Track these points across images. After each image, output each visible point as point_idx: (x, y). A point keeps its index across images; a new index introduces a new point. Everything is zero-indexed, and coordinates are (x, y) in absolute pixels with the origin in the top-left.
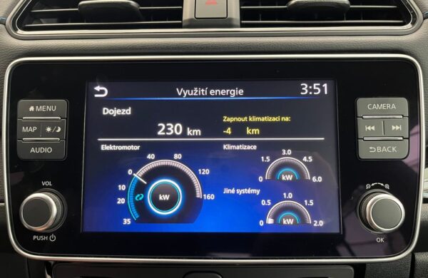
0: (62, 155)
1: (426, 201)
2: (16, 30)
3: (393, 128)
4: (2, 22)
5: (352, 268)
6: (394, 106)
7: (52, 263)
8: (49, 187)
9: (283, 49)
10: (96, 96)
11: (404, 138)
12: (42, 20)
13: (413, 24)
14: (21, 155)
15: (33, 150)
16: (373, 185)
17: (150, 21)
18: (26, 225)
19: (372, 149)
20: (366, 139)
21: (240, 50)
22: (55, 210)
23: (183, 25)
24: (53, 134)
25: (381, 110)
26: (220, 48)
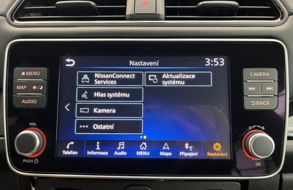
0: (44, 105)
1: (290, 138)
2: (13, 20)
3: (267, 89)
4: (4, 15)
5: (239, 184)
6: (268, 74)
7: (36, 178)
8: (34, 126)
9: (194, 35)
10: (67, 65)
11: (274, 96)
12: (30, 14)
13: (282, 19)
14: (16, 104)
15: (23, 101)
16: (253, 127)
17: (104, 15)
18: (19, 152)
19: (252, 103)
20: (249, 96)
21: (164, 35)
22: (38, 142)
23: (126, 18)
24: (38, 91)
25: (259, 76)
26: (151, 34)
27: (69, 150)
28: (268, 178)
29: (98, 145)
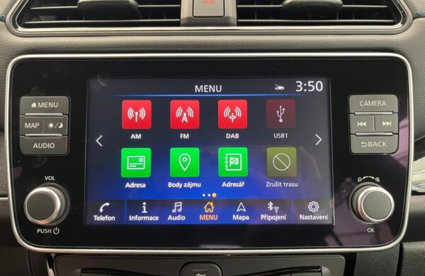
0: (64, 150)
1: (414, 193)
2: (16, 27)
3: (384, 124)
4: (2, 19)
5: (343, 258)
6: (384, 103)
7: (53, 255)
8: (52, 181)
9: (279, 48)
11: (393, 134)
12: (40, 17)
13: (403, 23)
14: (25, 150)
15: (35, 146)
16: (364, 178)
17: (148, 19)
18: (30, 218)
19: (361, 145)
20: (357, 134)
21: (237, 48)
22: (58, 204)
23: (181, 23)
24: (56, 130)
25: (373, 106)
26: (218, 46)
27: (104, 214)
29: (144, 207)
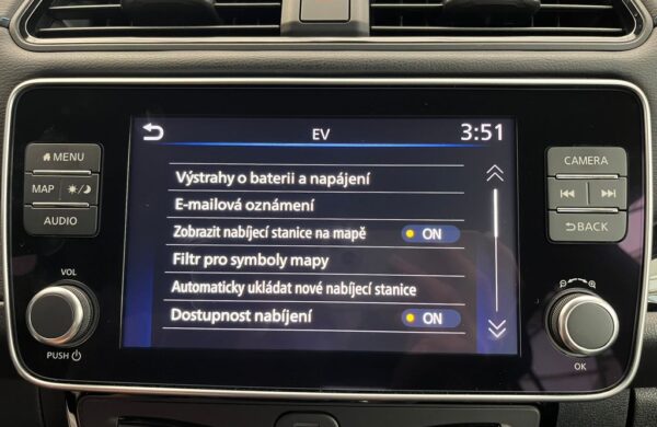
0: (92, 228)
1: (653, 307)
3: (604, 193)
4: (4, 24)
5: (537, 411)
6: (605, 160)
7: (77, 394)
8: (71, 277)
9: (435, 70)
10: (146, 138)
11: (619, 210)
12: (64, 21)
13: (638, 33)
14: (31, 228)
15: (47, 221)
16: (570, 281)
17: (231, 24)
18: (36, 336)
19: (571, 224)
20: (560, 210)
21: (368, 71)
22: (80, 313)
23: (282, 31)
24: (79, 197)
25: (586, 166)
26: (337, 67)
28: (604, 399)
